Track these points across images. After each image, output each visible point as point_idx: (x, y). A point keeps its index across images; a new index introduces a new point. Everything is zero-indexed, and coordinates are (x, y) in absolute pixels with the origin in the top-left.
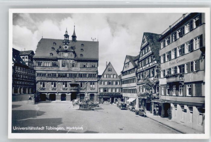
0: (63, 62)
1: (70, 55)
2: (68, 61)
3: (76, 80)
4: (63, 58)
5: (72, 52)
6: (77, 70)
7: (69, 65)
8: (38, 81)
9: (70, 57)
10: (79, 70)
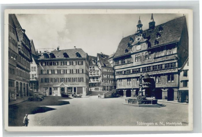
0: (136, 56)
1: (143, 46)
2: (141, 53)
3: (150, 74)
4: (136, 52)
5: (145, 42)
6: (150, 61)
7: (142, 58)
8: (118, 79)
9: (143, 49)
10: (153, 62)
